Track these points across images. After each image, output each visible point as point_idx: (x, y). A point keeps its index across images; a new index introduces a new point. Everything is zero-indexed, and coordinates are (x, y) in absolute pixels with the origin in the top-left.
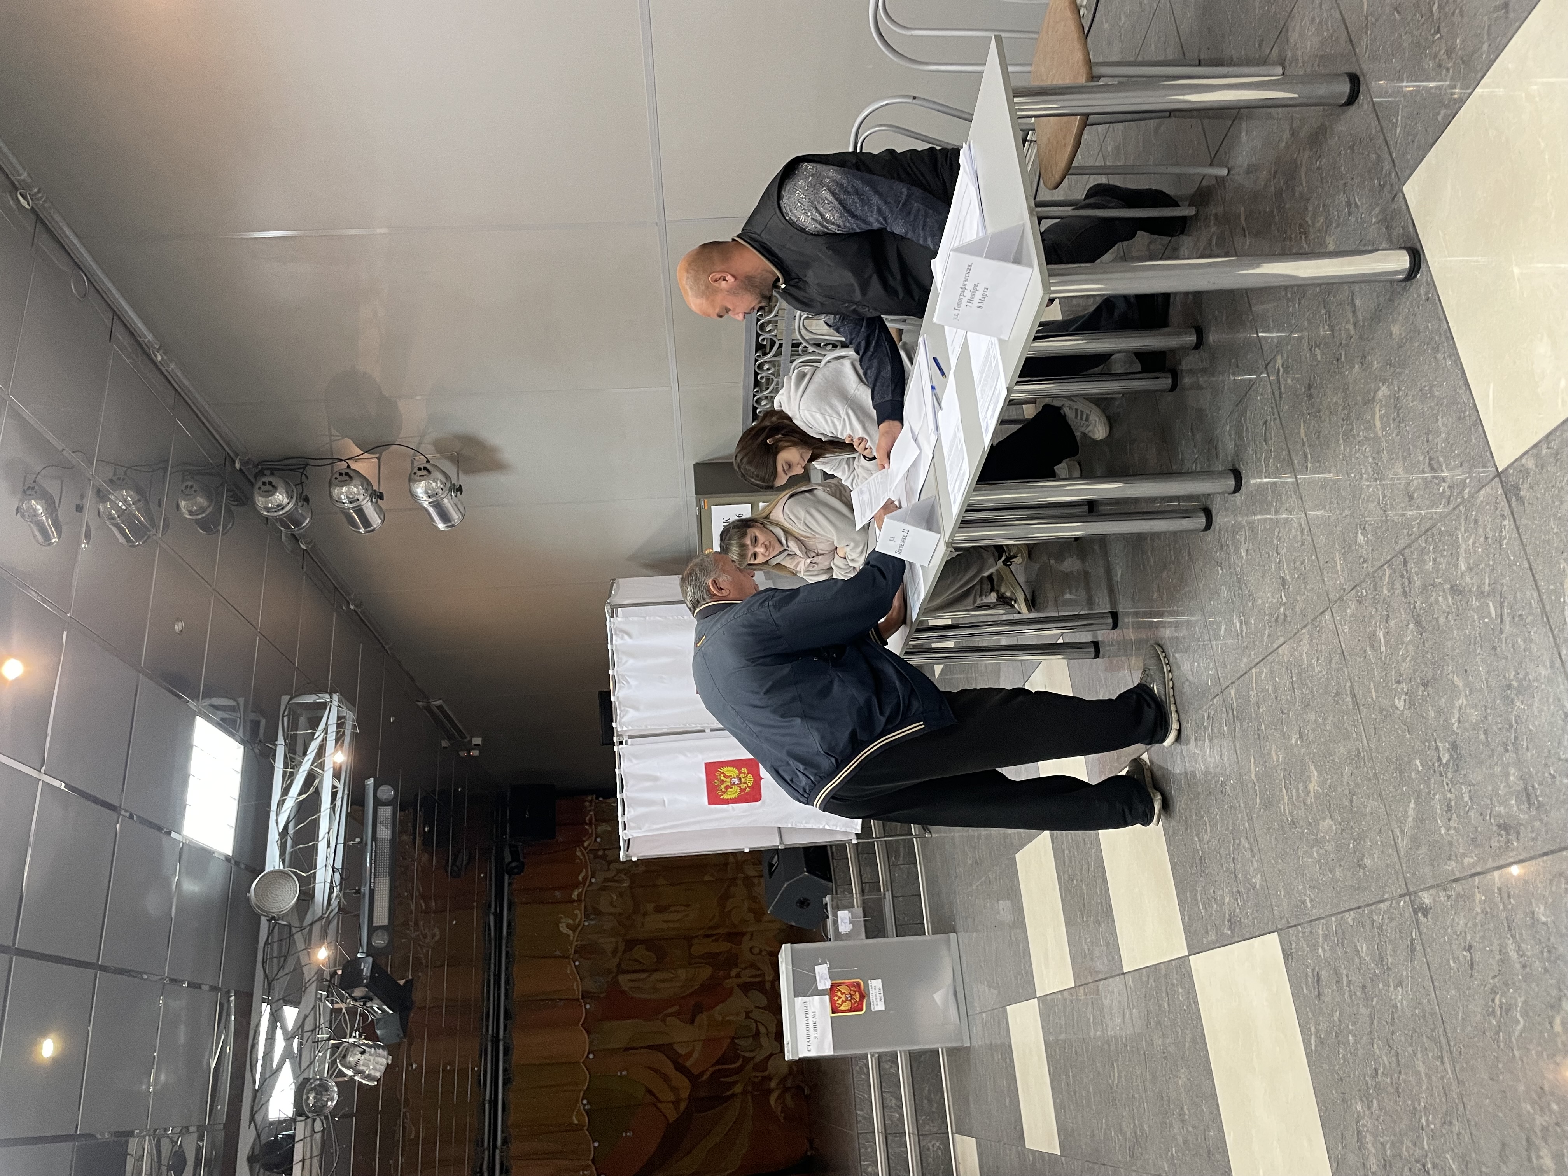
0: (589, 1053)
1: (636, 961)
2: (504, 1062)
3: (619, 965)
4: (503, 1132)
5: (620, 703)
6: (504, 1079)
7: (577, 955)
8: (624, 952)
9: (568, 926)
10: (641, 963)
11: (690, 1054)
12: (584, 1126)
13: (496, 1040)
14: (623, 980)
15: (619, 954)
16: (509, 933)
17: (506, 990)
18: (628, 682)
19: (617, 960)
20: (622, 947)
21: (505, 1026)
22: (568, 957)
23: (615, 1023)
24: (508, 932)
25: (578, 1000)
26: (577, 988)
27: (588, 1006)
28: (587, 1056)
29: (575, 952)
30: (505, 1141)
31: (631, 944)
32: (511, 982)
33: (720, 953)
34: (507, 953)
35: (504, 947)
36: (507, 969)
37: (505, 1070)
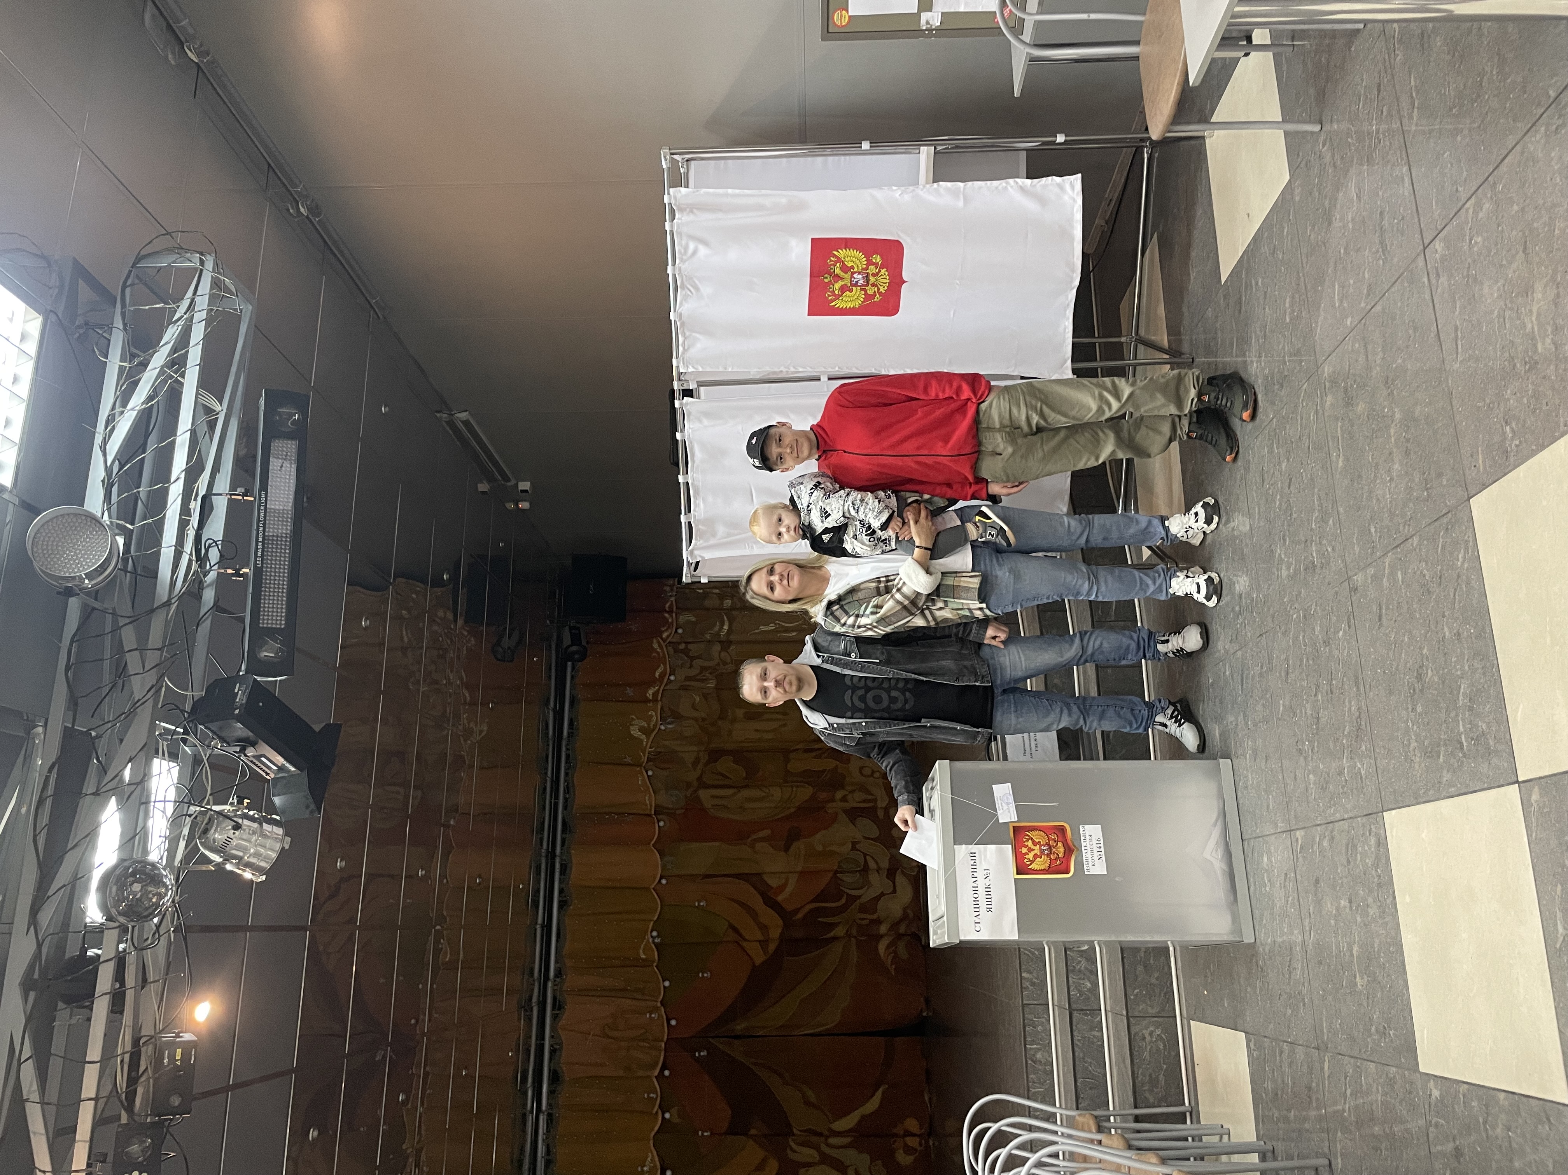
0: (661, 878)
1: (723, 775)
2: (560, 882)
3: (699, 779)
4: (556, 962)
5: (683, 324)
6: (560, 902)
7: (651, 763)
8: (706, 765)
9: (642, 730)
10: (727, 777)
11: (782, 888)
12: (654, 962)
13: (551, 855)
14: (704, 795)
15: (700, 766)
16: (570, 734)
17: (566, 800)
18: (697, 289)
19: (699, 772)
20: (704, 758)
21: (563, 841)
22: (640, 766)
23: (695, 845)
24: (568, 733)
25: (650, 815)
26: (650, 801)
27: (661, 824)
28: (659, 881)
29: (649, 760)
30: (559, 973)
31: (716, 755)
32: (571, 790)
33: (823, 771)
34: (568, 756)
35: (564, 749)
36: (567, 774)
37: (561, 891)
